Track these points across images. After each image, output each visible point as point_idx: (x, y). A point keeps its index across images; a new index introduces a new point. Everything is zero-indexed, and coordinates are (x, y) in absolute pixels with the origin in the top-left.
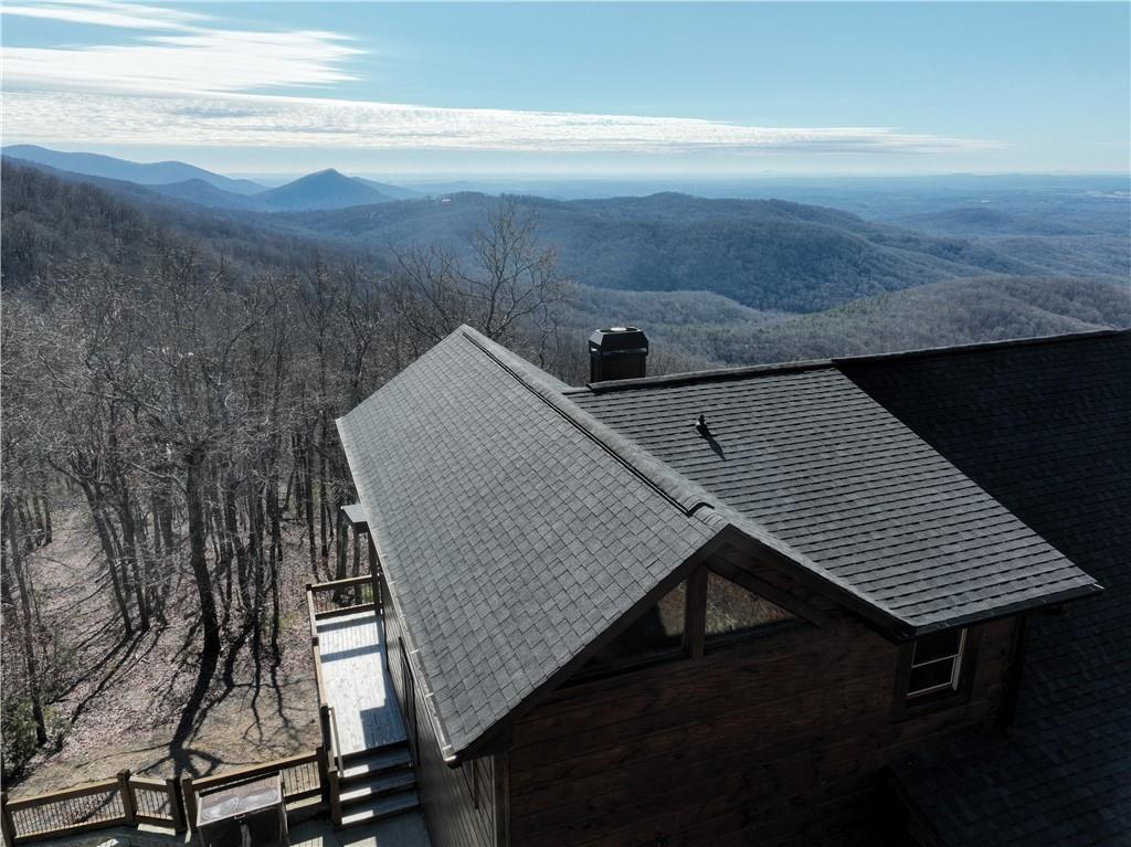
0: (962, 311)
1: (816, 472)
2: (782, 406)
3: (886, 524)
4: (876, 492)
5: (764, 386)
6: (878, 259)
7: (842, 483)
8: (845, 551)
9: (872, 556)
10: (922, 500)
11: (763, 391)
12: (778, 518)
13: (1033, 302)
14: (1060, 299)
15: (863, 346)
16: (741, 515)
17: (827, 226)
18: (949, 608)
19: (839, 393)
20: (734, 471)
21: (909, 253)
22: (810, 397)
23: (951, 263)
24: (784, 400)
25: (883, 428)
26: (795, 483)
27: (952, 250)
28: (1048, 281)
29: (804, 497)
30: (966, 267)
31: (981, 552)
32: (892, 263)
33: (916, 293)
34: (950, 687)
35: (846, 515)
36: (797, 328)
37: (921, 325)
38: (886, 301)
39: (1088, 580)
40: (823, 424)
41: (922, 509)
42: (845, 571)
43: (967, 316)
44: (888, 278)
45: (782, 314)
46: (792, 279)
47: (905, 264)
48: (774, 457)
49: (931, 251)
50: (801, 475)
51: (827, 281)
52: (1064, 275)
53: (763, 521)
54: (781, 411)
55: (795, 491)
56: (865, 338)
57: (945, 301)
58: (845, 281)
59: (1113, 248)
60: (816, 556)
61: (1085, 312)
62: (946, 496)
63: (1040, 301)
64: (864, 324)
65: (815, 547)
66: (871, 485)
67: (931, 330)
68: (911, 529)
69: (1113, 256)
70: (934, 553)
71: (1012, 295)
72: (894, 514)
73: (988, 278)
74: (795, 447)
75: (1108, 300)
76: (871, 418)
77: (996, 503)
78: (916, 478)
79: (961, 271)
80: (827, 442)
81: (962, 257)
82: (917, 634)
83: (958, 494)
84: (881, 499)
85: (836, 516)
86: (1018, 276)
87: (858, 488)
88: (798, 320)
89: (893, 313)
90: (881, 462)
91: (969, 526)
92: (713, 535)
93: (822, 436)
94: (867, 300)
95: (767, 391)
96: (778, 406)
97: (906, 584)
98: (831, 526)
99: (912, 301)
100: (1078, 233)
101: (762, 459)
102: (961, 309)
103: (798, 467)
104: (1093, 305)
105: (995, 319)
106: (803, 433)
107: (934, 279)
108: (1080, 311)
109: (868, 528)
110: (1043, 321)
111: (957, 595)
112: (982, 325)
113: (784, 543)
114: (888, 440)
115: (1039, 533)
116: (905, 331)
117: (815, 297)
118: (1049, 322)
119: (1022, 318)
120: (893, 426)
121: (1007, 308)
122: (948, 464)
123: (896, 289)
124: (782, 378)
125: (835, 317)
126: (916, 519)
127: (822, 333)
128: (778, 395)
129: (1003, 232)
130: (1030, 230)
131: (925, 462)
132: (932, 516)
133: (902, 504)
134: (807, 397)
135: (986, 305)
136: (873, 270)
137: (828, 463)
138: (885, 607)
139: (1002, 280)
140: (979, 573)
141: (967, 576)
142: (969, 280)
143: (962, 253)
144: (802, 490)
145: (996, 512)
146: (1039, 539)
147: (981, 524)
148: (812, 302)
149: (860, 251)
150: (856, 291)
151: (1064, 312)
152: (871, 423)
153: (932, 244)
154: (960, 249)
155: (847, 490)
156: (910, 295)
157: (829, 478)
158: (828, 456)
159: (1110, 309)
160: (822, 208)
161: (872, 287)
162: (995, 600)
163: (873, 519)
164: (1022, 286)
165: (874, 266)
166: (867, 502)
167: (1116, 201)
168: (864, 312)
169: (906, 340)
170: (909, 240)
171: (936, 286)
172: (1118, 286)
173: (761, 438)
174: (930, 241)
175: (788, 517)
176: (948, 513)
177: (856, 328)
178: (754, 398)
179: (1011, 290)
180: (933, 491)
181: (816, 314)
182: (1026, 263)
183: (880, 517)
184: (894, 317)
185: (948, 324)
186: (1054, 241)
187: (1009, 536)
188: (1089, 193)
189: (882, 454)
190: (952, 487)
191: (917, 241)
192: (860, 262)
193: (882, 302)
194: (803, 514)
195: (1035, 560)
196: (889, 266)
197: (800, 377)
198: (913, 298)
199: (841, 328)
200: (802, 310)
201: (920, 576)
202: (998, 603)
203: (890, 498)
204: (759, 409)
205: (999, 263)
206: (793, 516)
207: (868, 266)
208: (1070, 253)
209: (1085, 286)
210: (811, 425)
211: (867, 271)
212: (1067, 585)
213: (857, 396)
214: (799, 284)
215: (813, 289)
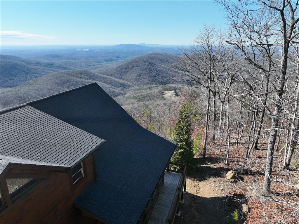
0: (57, 81)
1: (32, 136)
2: (15, 120)
3: (56, 144)
4: (51, 137)
5: (7, 116)
6: (30, 69)
7: (40, 137)
8: (47, 155)
9: (55, 154)
10: (63, 135)
11: (7, 117)
12: (24, 154)
13: (73, 76)
14: (79, 75)
15: (33, 94)
16: (12, 157)
17: (11, 61)
18: (77, 159)
19: (32, 112)
20: (5, 144)
21: (39, 67)
22: (23, 115)
23: (51, 69)
24: (15, 118)
25: (47, 119)
26: (26, 142)
27: (51, 65)
28: (75, 71)
29: (31, 145)
30: (55, 69)
31: (80, 142)
32: (35, 70)
33: (44, 77)
34: (82, 176)
35: (44, 145)
36: (10, 92)
37: (48, 86)
38: (36, 81)
39: (103, 140)
40: (30, 122)
41: (63, 137)
42: (49, 160)
43: (59, 82)
44: (35, 74)
45: (4, 89)
46: (4, 78)
47: (39, 70)
48: (17, 136)
49: (45, 66)
50: (28, 139)
51: (16, 77)
52: (78, 69)
53: (19, 156)
54: (15, 122)
55: (27, 144)
56: (33, 92)
57: (53, 79)
58: (22, 76)
59: (86, 62)
60: (39, 160)
61: (85, 77)
62: (68, 132)
63: (75, 76)
64: (32, 88)
65: (38, 157)
66: (49, 135)
67: (51, 87)
68: (62, 143)
69: (87, 64)
70: (69, 147)
71: (68, 75)
72: (57, 141)
73: (61, 72)
74: (23, 131)
75: (89, 74)
76: (43, 117)
77: (80, 130)
78: (60, 129)
79: (54, 70)
80: (33, 127)
81: (53, 67)
82: (72, 168)
83: (71, 130)
84: (52, 138)
85: (42, 147)
86: (68, 70)
87: (45, 137)
88: (10, 90)
89: (40, 84)
90: (49, 128)
91: (76, 137)
92: (5, 168)
93: (31, 126)
94: (31, 81)
95: (8, 117)
96: (14, 120)
97: (65, 157)
98: (41, 150)
99: (44, 80)
100: (78, 59)
101: (13, 138)
102: (57, 80)
103: (26, 137)
104: (86, 75)
105: (66, 82)
106: (24, 126)
107: (48, 73)
108: (84, 77)
109: (51, 147)
110: (77, 80)
111: (78, 155)
112: (64, 84)
113: (28, 160)
114: (50, 122)
115: (91, 133)
116: (44, 88)
117: (14, 82)
118: (78, 80)
119: (72, 80)
120: (50, 118)
121: (68, 78)
122: (67, 124)
123: (38, 77)
124: (12, 112)
125: (22, 87)
126: (63, 140)
127: (19, 92)
128: (13, 117)
129: (62, 60)
130: (68, 59)
131: (61, 125)
132: (66, 138)
133: (58, 137)
134: (22, 116)
135: (63, 78)
136: (30, 72)
137: (35, 133)
138: (62, 165)
139: (65, 72)
140: (81, 147)
141: (79, 149)
142: (57, 73)
143: (53, 65)
144: (30, 143)
145: (81, 132)
146: (91, 135)
147: (78, 136)
148: (13, 84)
149: (24, 67)
150: (27, 79)
151: (81, 78)
152: (44, 118)
153: (44, 64)
154: (52, 65)
155: (43, 138)
156: (43, 78)
157: (36, 137)
158: (34, 131)
159: (90, 76)
160: (7, 55)
161: (31, 77)
162: (86, 152)
163: (52, 144)
164: (70, 73)
165: (30, 71)
166: (49, 140)
167: (84, 51)
168: (31, 85)
169: (45, 90)
170: (38, 63)
171: (49, 75)
172: (90, 71)
173: (11, 132)
174: (44, 63)
175: (27, 152)
176: (70, 136)
177: (30, 89)
178: (4, 120)
179: (68, 74)
180: (65, 131)
181: (15, 87)
182: (69, 67)
183: (54, 143)
184: (40, 85)
185: (55, 85)
186: (74, 61)
187: (85, 136)
188: (78, 49)
189: (49, 126)
190: (69, 129)
191: (40, 63)
192: (25, 71)
193: (35, 81)
194: (32, 149)
195: (92, 140)
196: (34, 71)
197: (18, 110)
198: (44, 79)
199: (25, 90)
200: (10, 87)
201: (68, 154)
202: (87, 153)
203: (55, 137)
204: (7, 123)
205: (63, 67)
206: (29, 151)
207: (28, 71)
208: (78, 64)
209: (83, 71)
210: (26, 124)
211: (28, 73)
212: (99, 143)
213: (37, 112)
214: (7, 79)
215: (12, 80)
